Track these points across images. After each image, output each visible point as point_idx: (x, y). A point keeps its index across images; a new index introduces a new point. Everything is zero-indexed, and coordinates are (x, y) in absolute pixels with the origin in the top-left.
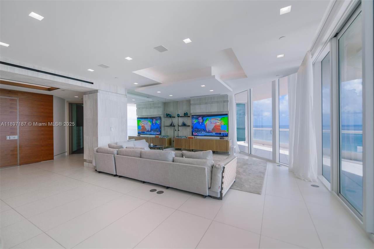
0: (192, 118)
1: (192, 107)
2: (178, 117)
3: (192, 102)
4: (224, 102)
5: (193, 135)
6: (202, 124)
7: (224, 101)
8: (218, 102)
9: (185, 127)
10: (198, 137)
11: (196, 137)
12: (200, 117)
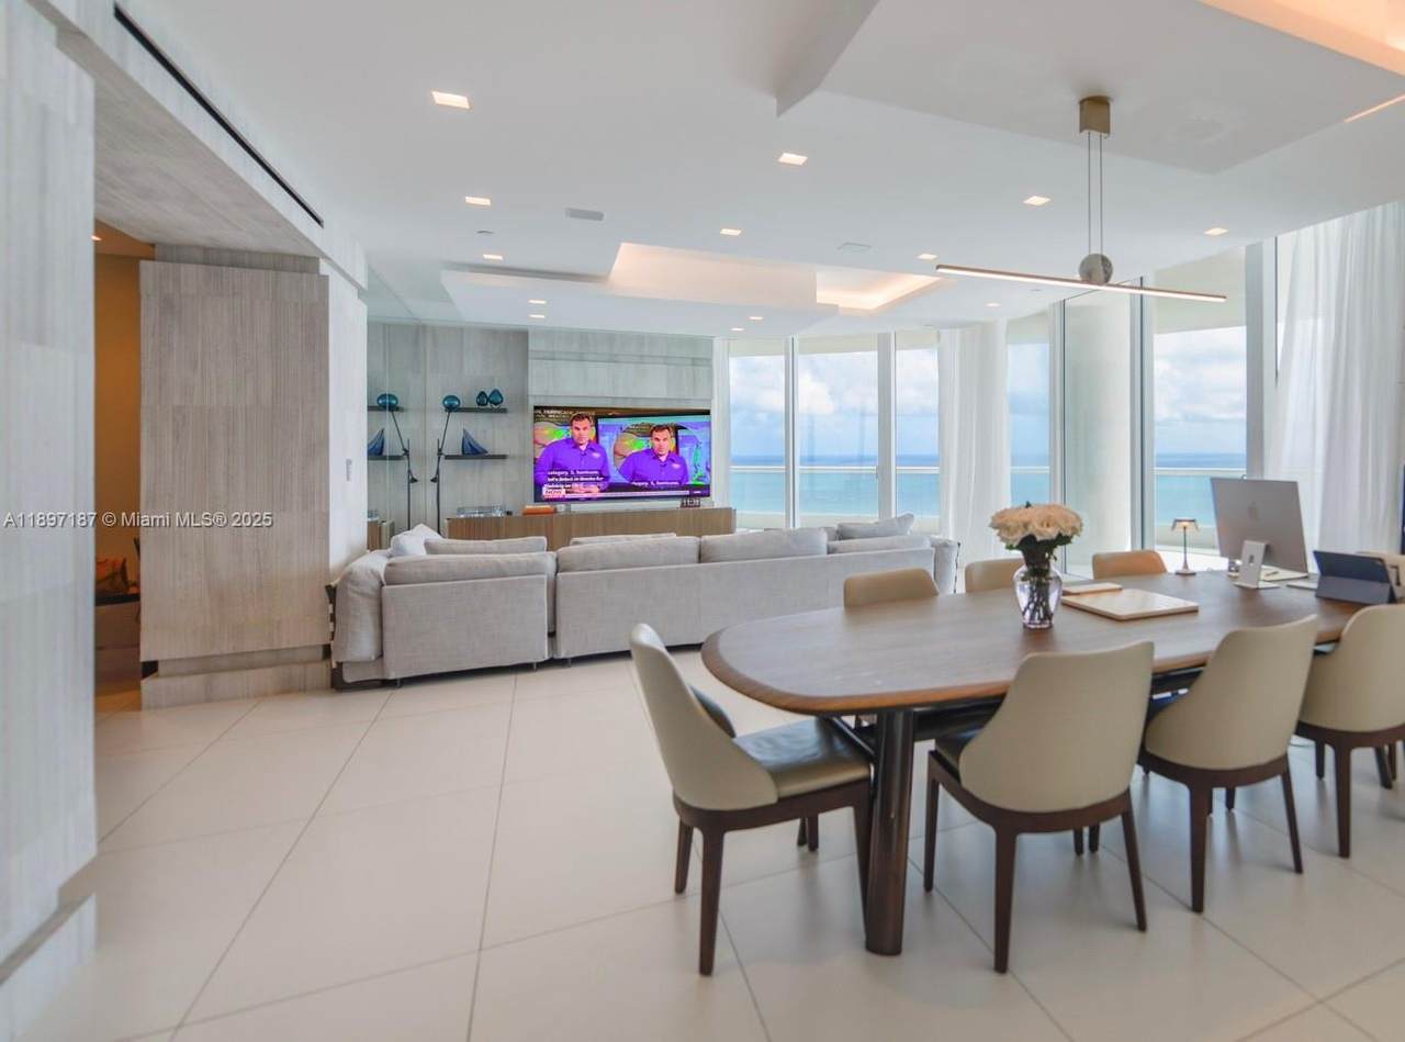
0: (536, 419)
1: (535, 368)
2: (450, 409)
3: (534, 345)
4: (695, 362)
5: (538, 497)
6: (592, 450)
7: (693, 359)
8: (667, 360)
9: (478, 461)
10: (575, 507)
11: (561, 507)
12: (580, 418)
